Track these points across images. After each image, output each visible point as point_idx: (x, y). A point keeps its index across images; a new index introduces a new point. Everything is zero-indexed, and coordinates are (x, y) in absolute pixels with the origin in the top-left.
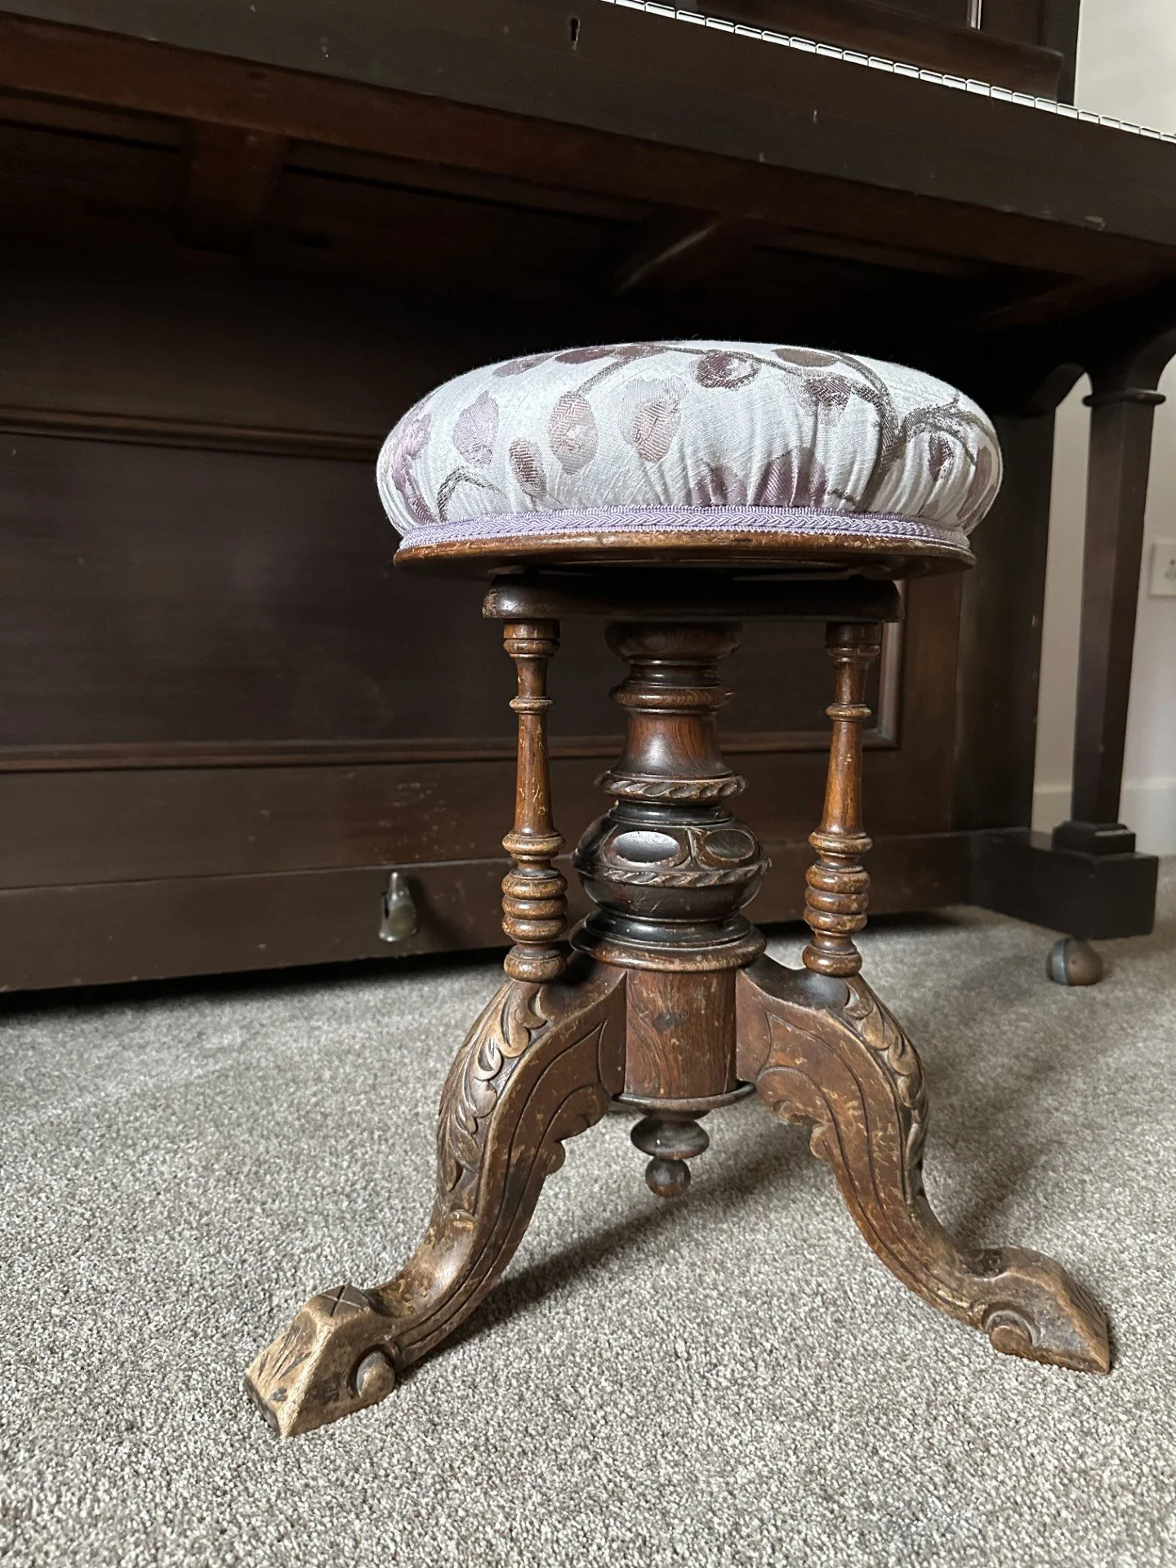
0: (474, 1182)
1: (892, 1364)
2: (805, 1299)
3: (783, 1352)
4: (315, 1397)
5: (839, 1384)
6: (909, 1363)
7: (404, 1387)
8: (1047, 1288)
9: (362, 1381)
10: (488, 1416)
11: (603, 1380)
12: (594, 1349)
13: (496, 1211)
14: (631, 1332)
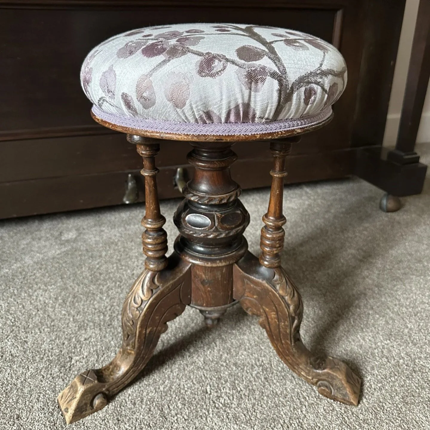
0: (133, 340)
1: (281, 399)
2: (257, 368)
3: (244, 392)
4: (78, 412)
5: (260, 408)
6: (287, 399)
7: (111, 404)
8: (339, 377)
9: (95, 404)
10: (138, 417)
11: (179, 403)
12: (178, 389)
13: (142, 347)
14: (192, 381)
